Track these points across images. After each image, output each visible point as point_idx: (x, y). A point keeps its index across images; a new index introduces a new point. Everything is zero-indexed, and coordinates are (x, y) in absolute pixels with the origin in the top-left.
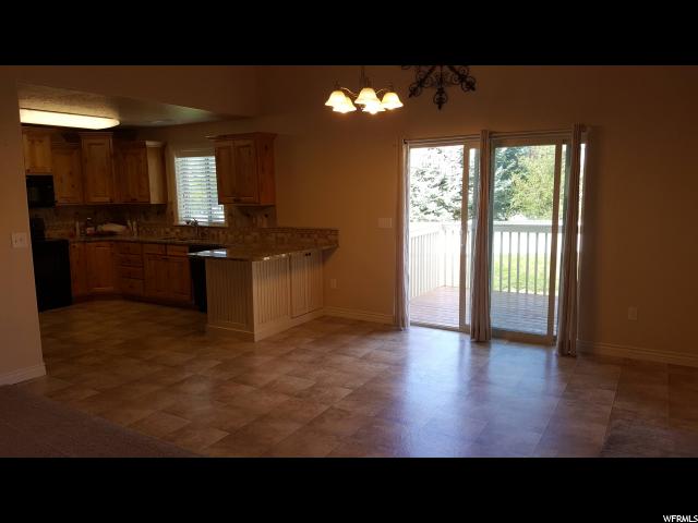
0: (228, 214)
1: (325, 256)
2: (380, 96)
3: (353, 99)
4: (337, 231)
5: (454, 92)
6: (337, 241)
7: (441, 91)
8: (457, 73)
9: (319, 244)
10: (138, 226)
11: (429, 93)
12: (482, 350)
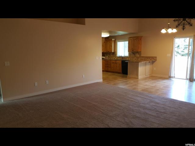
0: (129, 54)
1: (153, 62)
2: (172, 30)
3: (167, 31)
4: (156, 57)
5: (187, 27)
6: (156, 59)
7: (184, 26)
8: (188, 22)
9: (152, 60)
10: (108, 57)
11: (181, 27)
12: (191, 82)
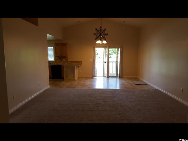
0: (55, 59)
4: (81, 62)
12: (108, 78)
